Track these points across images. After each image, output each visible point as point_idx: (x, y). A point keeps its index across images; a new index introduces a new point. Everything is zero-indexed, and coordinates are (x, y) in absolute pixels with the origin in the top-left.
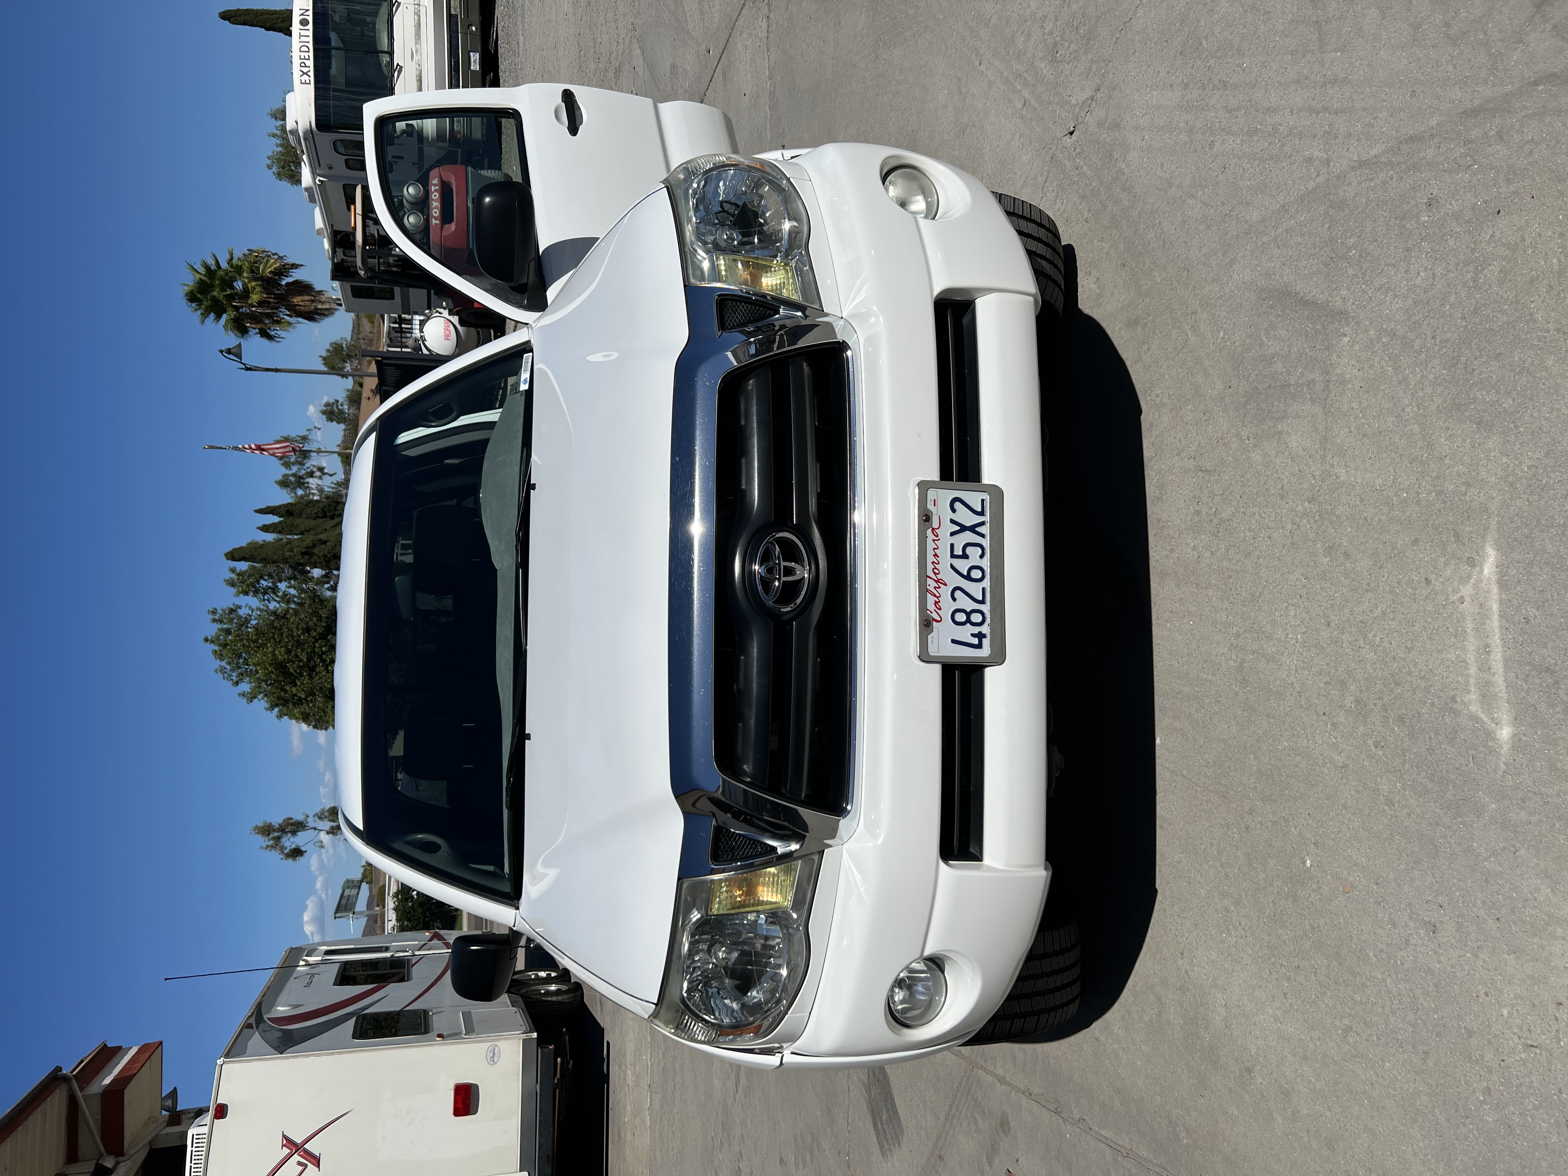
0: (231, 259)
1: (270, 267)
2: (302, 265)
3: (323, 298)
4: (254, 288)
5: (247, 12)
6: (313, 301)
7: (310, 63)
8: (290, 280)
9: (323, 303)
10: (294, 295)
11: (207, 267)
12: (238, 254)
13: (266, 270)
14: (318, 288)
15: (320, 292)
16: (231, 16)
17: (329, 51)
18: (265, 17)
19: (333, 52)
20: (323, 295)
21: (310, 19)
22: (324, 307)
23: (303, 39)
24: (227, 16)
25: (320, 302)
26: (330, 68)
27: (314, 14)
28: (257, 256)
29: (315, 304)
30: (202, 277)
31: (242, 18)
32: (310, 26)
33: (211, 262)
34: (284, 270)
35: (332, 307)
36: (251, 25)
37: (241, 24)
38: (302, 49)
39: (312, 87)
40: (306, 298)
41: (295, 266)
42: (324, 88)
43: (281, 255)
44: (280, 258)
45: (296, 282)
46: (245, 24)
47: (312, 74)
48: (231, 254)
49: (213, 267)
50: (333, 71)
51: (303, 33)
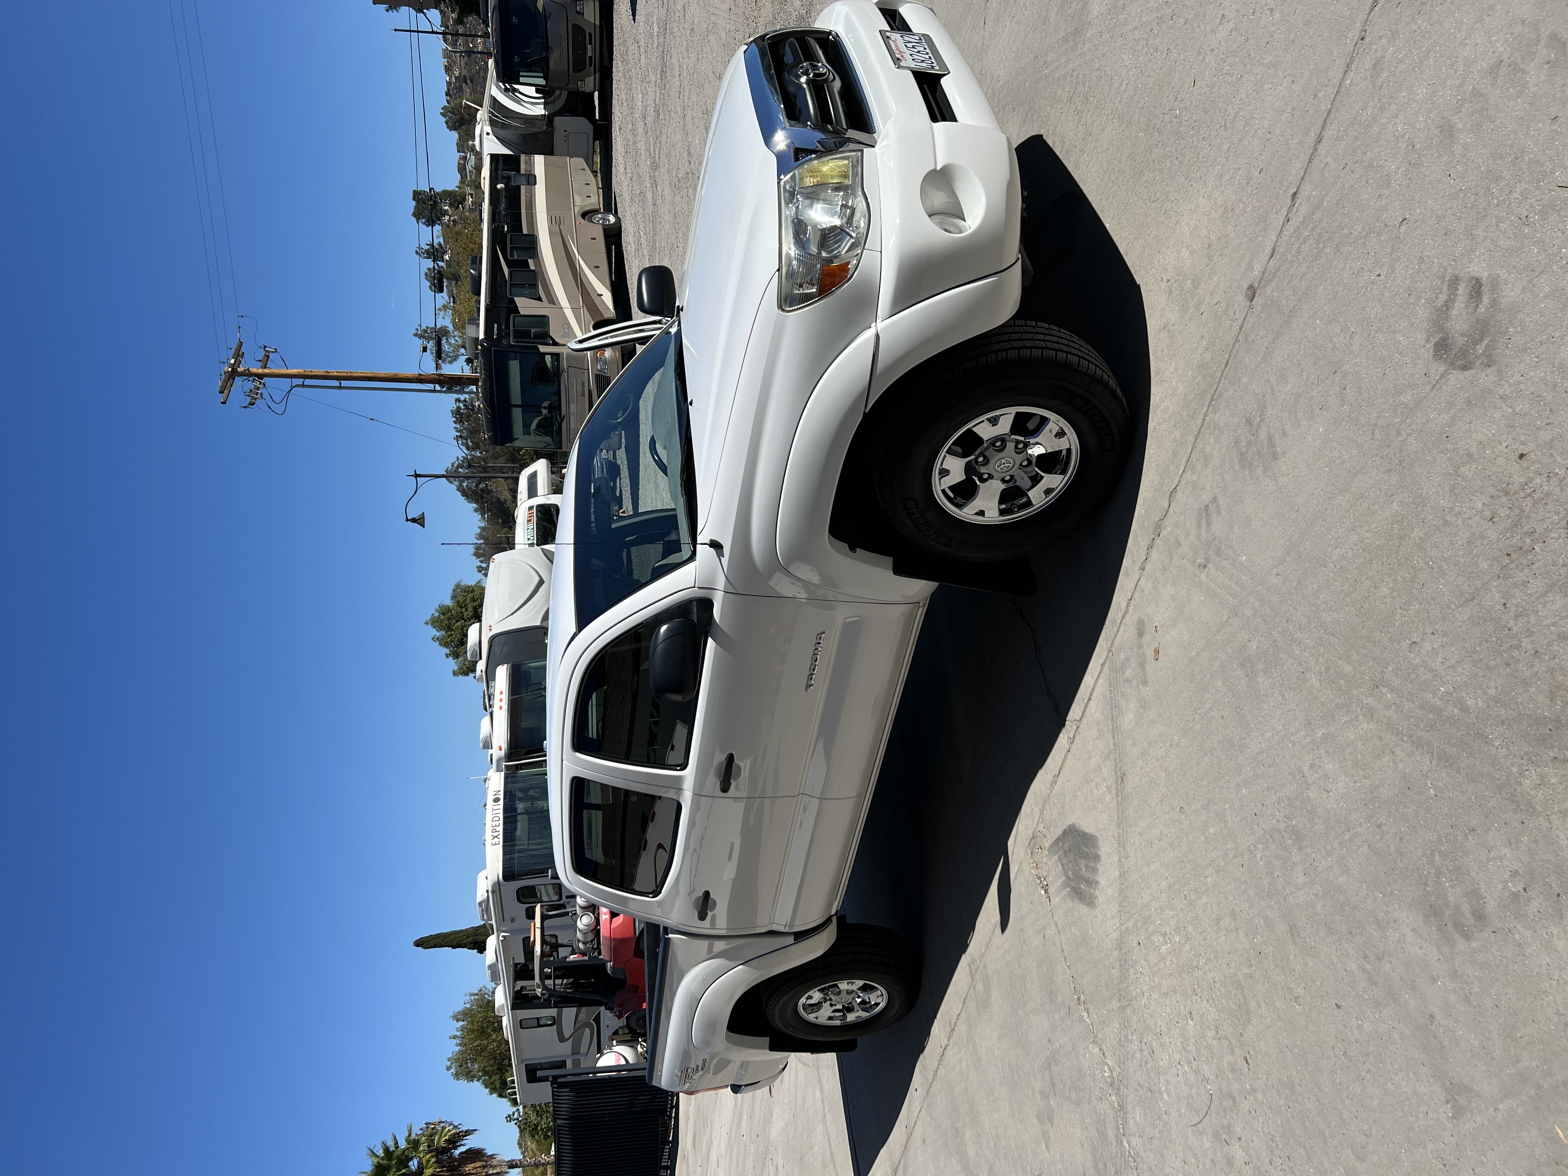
0: (410, 1135)
1: (445, 1136)
2: (476, 1130)
3: (494, 1162)
4: (428, 1161)
5: (438, 936)
6: (484, 1167)
7: (500, 829)
8: (462, 1149)
9: (494, 1167)
10: (465, 1164)
11: (386, 1150)
12: (416, 1131)
13: (440, 1141)
14: (489, 1152)
15: (492, 1156)
16: (424, 943)
17: (516, 816)
18: (453, 936)
19: (519, 817)
20: (494, 1158)
21: (501, 797)
22: (495, 1171)
23: (495, 812)
24: (419, 943)
25: (491, 1166)
26: (516, 829)
27: (505, 793)
28: (433, 1129)
29: (486, 1170)
30: (381, 1162)
31: (433, 943)
32: (501, 802)
33: (391, 1144)
34: (455, 1139)
35: (503, 1170)
36: (440, 947)
37: (432, 947)
38: (494, 819)
39: (500, 847)
40: (478, 1164)
41: (468, 1133)
42: (511, 846)
43: (456, 1124)
44: (455, 1127)
45: (469, 1151)
46: (435, 947)
47: (501, 836)
48: (410, 1131)
49: (392, 1149)
50: (518, 832)
51: (495, 807)
